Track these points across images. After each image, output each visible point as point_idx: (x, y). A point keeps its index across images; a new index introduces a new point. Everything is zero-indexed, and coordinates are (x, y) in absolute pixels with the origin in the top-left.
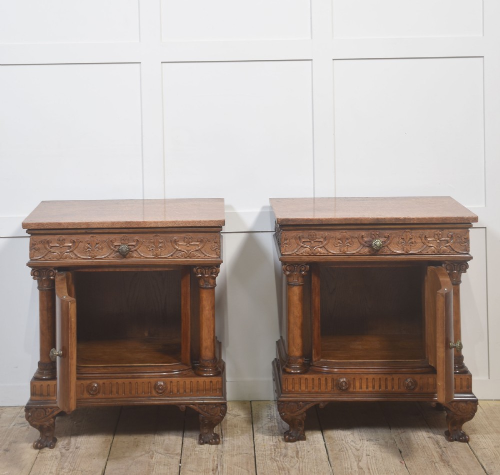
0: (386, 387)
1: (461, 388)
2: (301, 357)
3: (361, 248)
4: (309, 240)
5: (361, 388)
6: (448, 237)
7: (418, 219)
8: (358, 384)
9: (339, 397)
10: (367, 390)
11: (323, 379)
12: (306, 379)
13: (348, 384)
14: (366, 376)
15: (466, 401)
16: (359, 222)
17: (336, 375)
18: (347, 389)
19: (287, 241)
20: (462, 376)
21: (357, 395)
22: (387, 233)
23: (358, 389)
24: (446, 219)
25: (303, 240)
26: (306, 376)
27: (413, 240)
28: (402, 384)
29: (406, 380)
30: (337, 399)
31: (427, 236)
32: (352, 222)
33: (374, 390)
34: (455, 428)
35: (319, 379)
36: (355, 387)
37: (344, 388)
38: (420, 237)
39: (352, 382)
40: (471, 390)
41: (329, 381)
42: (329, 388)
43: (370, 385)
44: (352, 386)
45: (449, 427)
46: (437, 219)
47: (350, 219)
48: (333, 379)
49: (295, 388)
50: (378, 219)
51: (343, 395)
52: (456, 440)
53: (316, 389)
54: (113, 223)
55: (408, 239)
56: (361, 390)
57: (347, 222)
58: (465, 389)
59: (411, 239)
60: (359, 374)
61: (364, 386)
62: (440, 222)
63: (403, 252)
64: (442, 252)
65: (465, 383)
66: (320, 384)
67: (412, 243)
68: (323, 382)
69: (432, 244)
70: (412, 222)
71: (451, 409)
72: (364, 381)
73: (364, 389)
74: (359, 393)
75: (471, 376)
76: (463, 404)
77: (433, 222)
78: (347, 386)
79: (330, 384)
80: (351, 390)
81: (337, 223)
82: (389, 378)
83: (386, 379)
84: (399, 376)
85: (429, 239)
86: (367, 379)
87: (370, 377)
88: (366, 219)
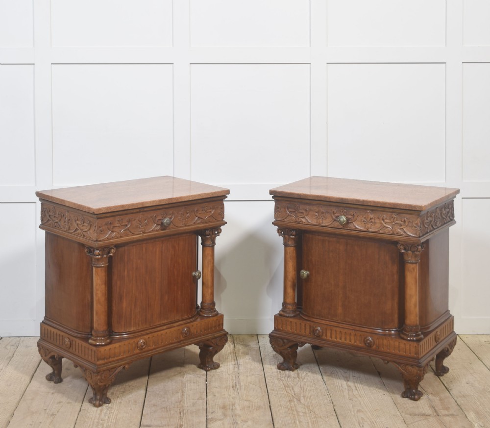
0: (351, 341)
1: (410, 353)
3: (332, 222)
4: (294, 210)
5: (331, 337)
6: (402, 221)
7: (374, 202)
8: (328, 334)
11: (303, 324)
12: (291, 322)
13: (321, 332)
14: (336, 329)
16: (328, 200)
17: (313, 323)
19: (279, 209)
20: (411, 343)
22: (353, 212)
23: (329, 338)
24: (397, 204)
25: (290, 210)
26: (291, 320)
27: (373, 220)
28: (362, 340)
29: (366, 338)
31: (384, 218)
32: (323, 199)
33: (336, 340)
35: (301, 324)
36: (326, 336)
38: (378, 218)
39: (324, 332)
41: (308, 327)
42: (308, 333)
43: (338, 336)
44: (324, 334)
46: (390, 204)
47: (321, 197)
48: (311, 326)
49: (283, 327)
50: (342, 199)
51: (317, 340)
53: (298, 332)
54: (160, 201)
55: (369, 218)
56: (331, 339)
57: (319, 199)
58: (413, 355)
59: (371, 219)
60: (330, 325)
61: (333, 336)
62: (392, 207)
63: (365, 229)
64: (396, 233)
65: (413, 350)
66: (301, 328)
67: (372, 222)
68: (303, 327)
69: (389, 225)
70: (369, 204)
72: (333, 332)
73: (333, 339)
74: (329, 341)
76: (410, 367)
77: (386, 206)
78: (320, 334)
79: (308, 330)
80: (324, 337)
81: (311, 198)
82: (353, 333)
83: (350, 333)
84: (361, 333)
85: (386, 221)
86: (336, 331)
87: (338, 330)
88: (334, 198)
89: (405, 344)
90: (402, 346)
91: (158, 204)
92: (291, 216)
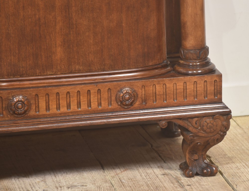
0: (89, 105)
1: (206, 96)
5: (48, 108)
8: (42, 104)
9: (12, 126)
10: (59, 112)
13: (27, 104)
14: (56, 90)
15: (213, 116)
17: (6, 91)
18: (25, 112)
20: (208, 78)
21: (42, 120)
23: (43, 111)
28: (113, 98)
29: (120, 91)
30: (10, 129)
33: (69, 111)
36: (38, 107)
37: (20, 111)
39: (32, 102)
43: (63, 103)
44: (34, 107)
45: (188, 155)
48: (1, 98)
51: (19, 122)
52: (197, 174)
56: (48, 113)
58: (211, 97)
60: (45, 87)
61: (53, 106)
65: (211, 88)
72: (53, 98)
73: (53, 110)
74: (45, 116)
75: (220, 76)
76: (209, 120)
78: (26, 108)
80: (32, 113)
83: (89, 91)
84: (109, 85)
86: (58, 94)
87: (63, 90)
89: (195, 82)
90: (191, 86)
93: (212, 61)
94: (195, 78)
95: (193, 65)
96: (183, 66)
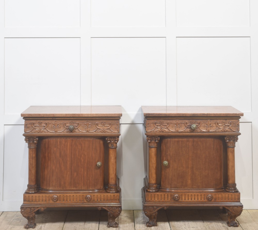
0: (198, 199)
1: (235, 200)
2: (156, 184)
3: (185, 129)
4: (160, 125)
5: (185, 199)
6: (229, 124)
7: (214, 114)
8: (183, 198)
9: (174, 204)
10: (188, 201)
11: (166, 195)
12: (158, 195)
13: (179, 197)
14: (188, 194)
15: (237, 206)
16: (184, 116)
17: (173, 193)
18: (178, 200)
19: (149, 125)
20: (236, 194)
21: (183, 203)
22: (199, 121)
23: (183, 200)
24: (228, 114)
25: (157, 124)
26: (158, 193)
27: (211, 125)
28: (205, 198)
29: (208, 195)
30: (173, 205)
31: (218, 123)
32: (181, 116)
33: (192, 201)
34: (232, 220)
35: (164, 195)
36: (182, 199)
37: (176, 199)
38: (215, 123)
39: (180, 197)
40: (240, 201)
41: (169, 196)
42: (169, 200)
43: (190, 198)
44: (181, 199)
45: (229, 219)
46: (223, 114)
47: (180, 114)
48: (171, 195)
49: (152, 199)
50: (194, 114)
51: (176, 203)
52: (232, 226)
53: (163, 200)
55: (209, 124)
56: (185, 201)
57: (179, 116)
58: (237, 200)
59: (210, 124)
60: (184, 192)
61: (187, 199)
62: (225, 116)
63: (207, 131)
64: (226, 131)
65: (237, 197)
66: (165, 197)
68: (166, 196)
69: (221, 127)
70: (211, 116)
71: (230, 210)
72: (187, 196)
73: (187, 200)
74: (184, 202)
75: (240, 193)
76: (236, 208)
77: (221, 116)
78: (178, 199)
79: (169, 198)
80: (180, 200)
81: (173, 116)
82: (199, 194)
83: (198, 195)
84: (204, 193)
85: (219, 125)
86: (188, 195)
87: (190, 194)
88: (188, 114)
89: (232, 195)
90: (230, 196)
91: (65, 116)
92: (158, 128)
93: (237, 188)
94: (231, 193)
95: (231, 189)
96: (228, 189)
